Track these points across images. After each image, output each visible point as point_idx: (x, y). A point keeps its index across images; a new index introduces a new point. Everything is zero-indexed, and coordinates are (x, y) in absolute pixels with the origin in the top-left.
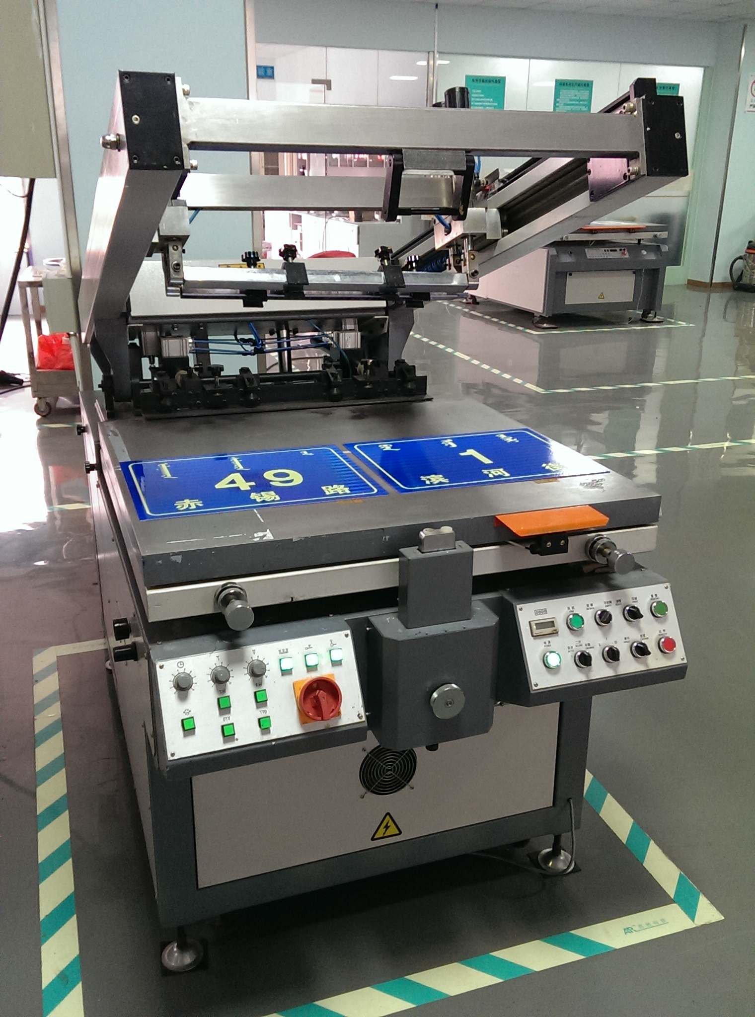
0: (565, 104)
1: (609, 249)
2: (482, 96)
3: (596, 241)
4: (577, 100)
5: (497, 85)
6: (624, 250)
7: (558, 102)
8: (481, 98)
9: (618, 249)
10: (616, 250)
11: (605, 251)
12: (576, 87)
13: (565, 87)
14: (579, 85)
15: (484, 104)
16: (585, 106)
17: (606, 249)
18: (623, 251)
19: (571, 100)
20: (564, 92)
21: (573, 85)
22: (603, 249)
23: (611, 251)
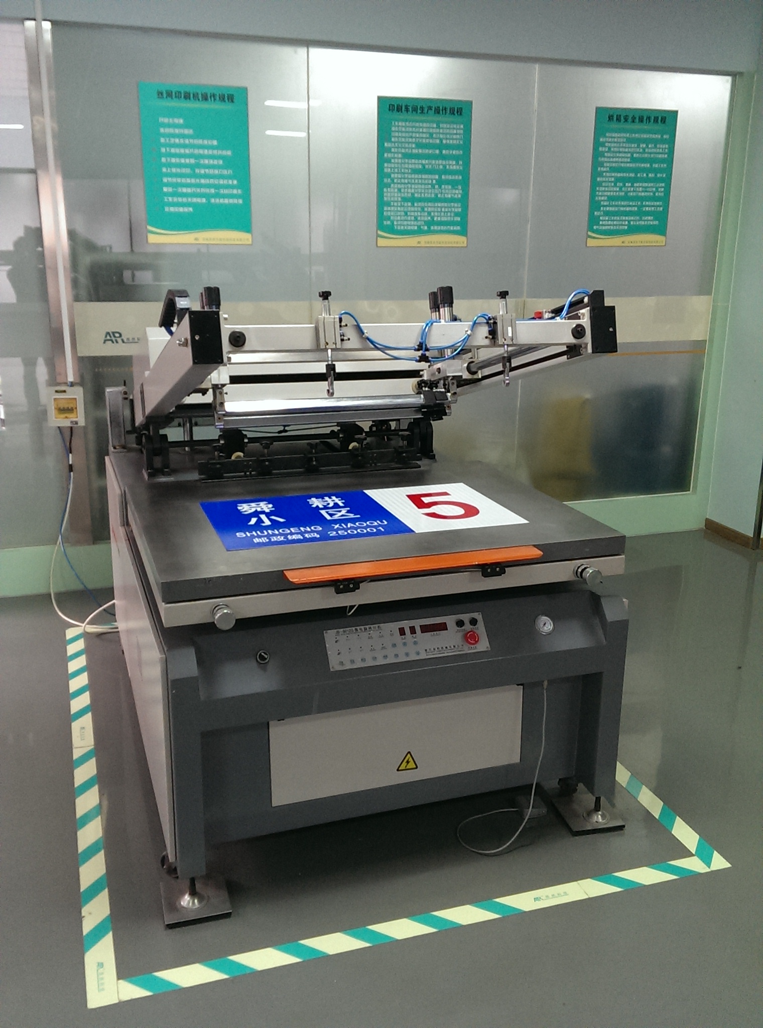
0: (406, 156)
1: (417, 623)
2: (186, 131)
3: (361, 606)
4: (434, 146)
5: (227, 107)
6: (474, 622)
7: (389, 150)
8: (184, 136)
9: (450, 620)
10: (443, 627)
11: (402, 632)
12: (431, 116)
13: (403, 115)
14: (437, 111)
15: (196, 151)
16: (456, 158)
17: (406, 624)
18: (468, 627)
19: (419, 146)
20: (401, 126)
21: (422, 112)
22: (395, 626)
23: (425, 629)
